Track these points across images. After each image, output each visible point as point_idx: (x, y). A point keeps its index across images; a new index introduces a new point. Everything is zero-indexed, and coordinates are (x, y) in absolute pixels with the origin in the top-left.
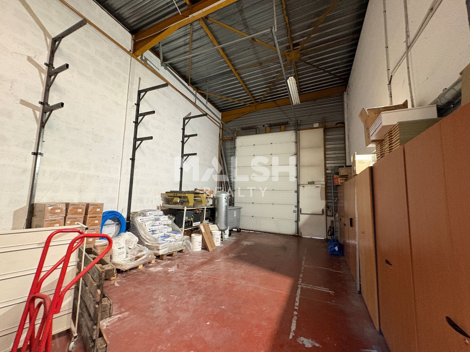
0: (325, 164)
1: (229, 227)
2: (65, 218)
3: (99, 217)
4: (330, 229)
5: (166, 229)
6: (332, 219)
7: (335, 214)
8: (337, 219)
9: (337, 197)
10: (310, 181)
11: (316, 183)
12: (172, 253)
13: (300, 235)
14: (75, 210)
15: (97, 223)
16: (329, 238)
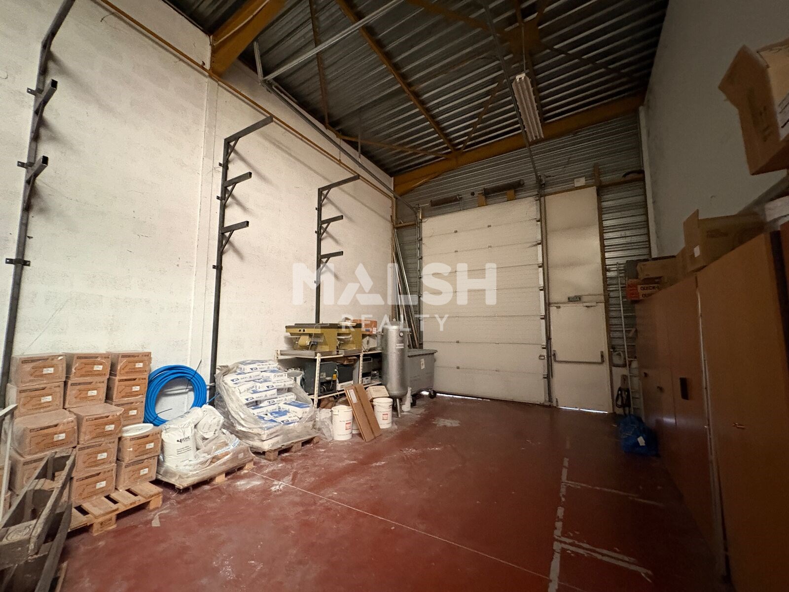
0: (603, 259)
1: (409, 389)
2: (66, 383)
3: (142, 379)
4: (620, 392)
5: (282, 398)
6: (625, 371)
7: (630, 362)
8: (636, 372)
9: (634, 325)
10: (572, 295)
11: (585, 299)
12: (290, 446)
13: (555, 405)
14: (88, 368)
15: (137, 391)
16: (619, 411)
